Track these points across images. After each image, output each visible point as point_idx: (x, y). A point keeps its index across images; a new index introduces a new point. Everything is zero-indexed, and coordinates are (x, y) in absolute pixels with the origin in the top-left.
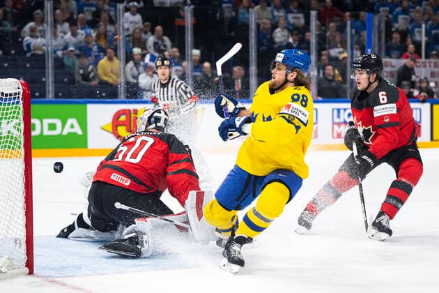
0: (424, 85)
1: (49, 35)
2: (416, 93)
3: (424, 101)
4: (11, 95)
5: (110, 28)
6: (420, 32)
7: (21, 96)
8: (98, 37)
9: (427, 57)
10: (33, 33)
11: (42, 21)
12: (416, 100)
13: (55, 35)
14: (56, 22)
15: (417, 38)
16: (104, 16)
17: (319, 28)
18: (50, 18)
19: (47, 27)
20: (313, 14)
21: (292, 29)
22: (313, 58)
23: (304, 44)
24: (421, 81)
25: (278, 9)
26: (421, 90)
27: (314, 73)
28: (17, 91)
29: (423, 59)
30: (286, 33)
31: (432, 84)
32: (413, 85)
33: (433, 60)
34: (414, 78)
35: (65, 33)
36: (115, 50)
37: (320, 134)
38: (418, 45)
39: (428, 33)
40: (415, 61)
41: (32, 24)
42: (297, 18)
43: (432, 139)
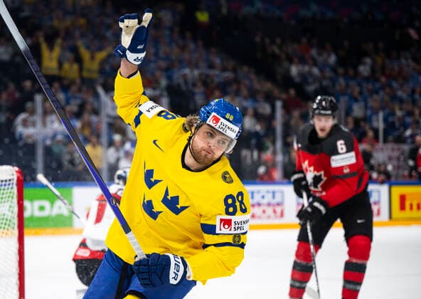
0: (382, 168)
1: (39, 124)
2: (375, 175)
3: (382, 183)
4: (6, 181)
5: (94, 119)
6: (378, 120)
7: (15, 181)
8: (83, 127)
9: (385, 141)
11: (33, 112)
13: (44, 124)
14: (46, 113)
15: (375, 124)
16: (89, 107)
18: (39, 110)
19: (38, 118)
20: (279, 104)
23: (270, 130)
24: (379, 165)
25: (245, 98)
26: (379, 173)
28: (11, 177)
29: (381, 144)
30: (253, 121)
31: (390, 168)
32: (372, 168)
33: (390, 146)
34: (373, 162)
35: (53, 122)
38: (376, 131)
43: (390, 217)
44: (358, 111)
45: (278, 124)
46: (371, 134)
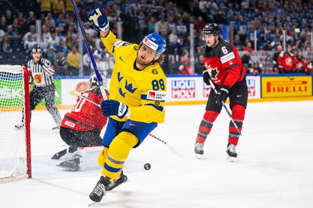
0: (256, 66)
1: (39, 39)
2: (252, 70)
3: (256, 75)
4: (17, 75)
5: (74, 35)
6: (253, 36)
7: (23, 75)
8: (67, 40)
9: (258, 49)
10: (30, 39)
11: (35, 32)
12: (252, 74)
13: (42, 40)
14: (43, 32)
15: (252, 39)
16: (71, 28)
17: (195, 34)
18: (39, 30)
19: (38, 35)
20: (192, 26)
21: (179, 35)
22: (192, 51)
23: (186, 43)
24: (254, 64)
25: (171, 23)
26: (255, 69)
27: (192, 60)
28: (21, 72)
29: (255, 51)
30: (176, 37)
31: (261, 66)
32: (250, 66)
33: (261, 52)
34: (250, 62)
35: (48, 38)
36: (77, 47)
37: (196, 95)
38: (252, 43)
39: (258, 36)
40: (250, 52)
41: (29, 34)
42: (182, 28)
43: (261, 97)
44: (242, 30)
45: (191, 39)
46: (249, 44)
